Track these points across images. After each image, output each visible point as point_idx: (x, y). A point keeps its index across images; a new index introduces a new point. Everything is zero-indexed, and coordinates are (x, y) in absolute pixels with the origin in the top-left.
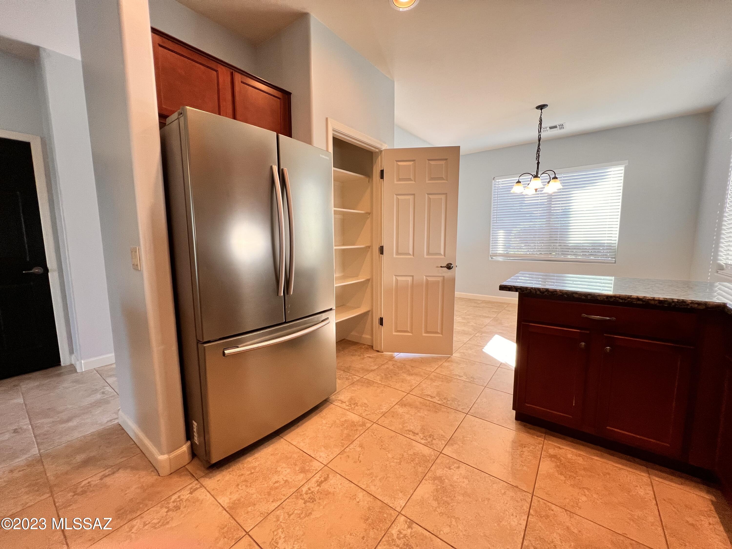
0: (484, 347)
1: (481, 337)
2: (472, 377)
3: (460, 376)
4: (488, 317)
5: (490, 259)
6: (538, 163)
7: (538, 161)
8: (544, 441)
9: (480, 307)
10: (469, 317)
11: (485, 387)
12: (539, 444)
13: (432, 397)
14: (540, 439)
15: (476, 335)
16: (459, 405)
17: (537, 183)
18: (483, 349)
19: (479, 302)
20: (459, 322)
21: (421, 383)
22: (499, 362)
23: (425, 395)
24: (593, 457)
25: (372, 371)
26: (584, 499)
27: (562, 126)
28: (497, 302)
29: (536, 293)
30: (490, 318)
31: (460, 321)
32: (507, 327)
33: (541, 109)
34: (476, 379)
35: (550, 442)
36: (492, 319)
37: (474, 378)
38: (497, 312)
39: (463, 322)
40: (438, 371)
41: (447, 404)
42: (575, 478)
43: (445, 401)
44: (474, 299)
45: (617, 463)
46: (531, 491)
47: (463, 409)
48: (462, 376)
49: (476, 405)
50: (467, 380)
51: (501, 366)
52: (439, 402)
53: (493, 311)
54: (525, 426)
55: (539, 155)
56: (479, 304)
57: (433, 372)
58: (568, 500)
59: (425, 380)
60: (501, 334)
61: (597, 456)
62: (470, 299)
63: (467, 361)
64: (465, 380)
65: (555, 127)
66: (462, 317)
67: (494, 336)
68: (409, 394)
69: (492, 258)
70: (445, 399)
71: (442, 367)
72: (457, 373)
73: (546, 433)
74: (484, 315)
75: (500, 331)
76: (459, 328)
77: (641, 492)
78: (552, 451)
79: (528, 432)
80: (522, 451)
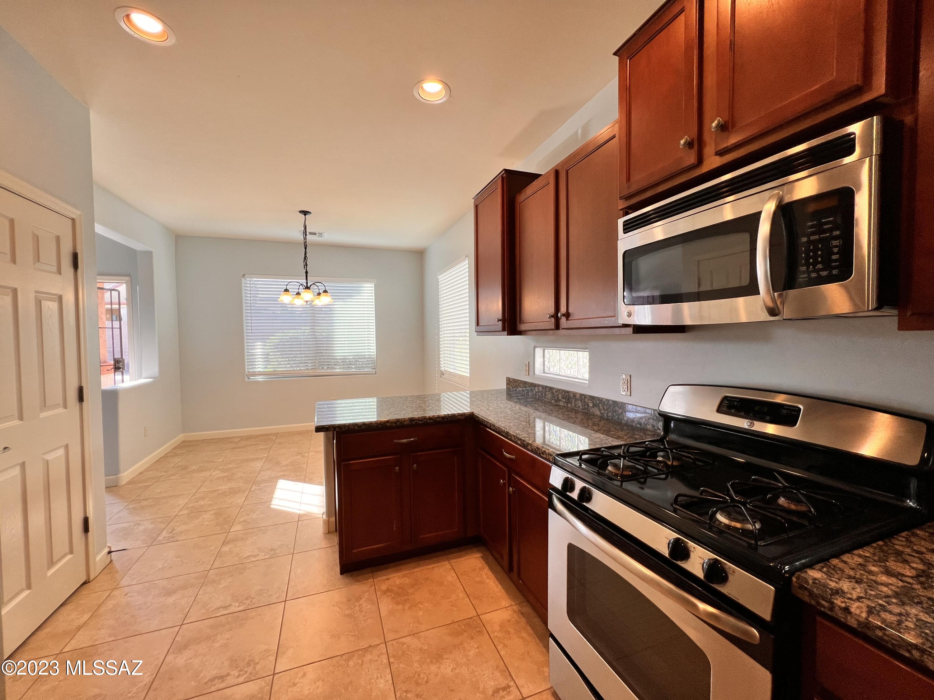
0: (271, 501)
1: (260, 489)
2: (271, 550)
3: (255, 556)
4: (257, 459)
5: (246, 379)
6: (307, 272)
7: (306, 270)
8: (374, 581)
9: (240, 447)
10: (230, 466)
11: (293, 554)
12: (371, 587)
13: (225, 607)
14: (369, 581)
15: (253, 489)
16: (270, 596)
17: (307, 295)
18: (271, 505)
19: (236, 440)
20: (219, 478)
21: (198, 597)
22: (295, 514)
23: (213, 611)
24: (413, 571)
25: (79, 628)
26: (421, 613)
27: (321, 235)
28: (262, 435)
29: (354, 428)
30: (261, 459)
31: (219, 475)
32: (287, 465)
33: (305, 215)
34: (277, 550)
35: (379, 579)
36: (264, 460)
37: (274, 550)
38: (266, 449)
39: (225, 477)
40: (217, 565)
41: (254, 604)
42: (409, 599)
43: (248, 602)
44: (228, 438)
45: (429, 564)
46: (383, 641)
47: (278, 597)
48: (258, 555)
49: (291, 584)
50: (267, 557)
51: (300, 519)
52: (241, 608)
53: (262, 449)
54: (352, 576)
55: (306, 264)
56: (238, 443)
57: (210, 569)
58: (411, 625)
59: (203, 588)
60: (285, 477)
61: (416, 568)
62: (220, 438)
63: (256, 530)
64: (263, 557)
65: (315, 234)
66: (219, 470)
67: (276, 482)
68: (184, 626)
69: (249, 378)
70: (247, 599)
71: (221, 556)
72: (248, 554)
73: (372, 572)
74: (252, 457)
75: (282, 473)
76: (223, 487)
77: (450, 578)
78: (384, 587)
79: (359, 581)
80: (360, 605)
